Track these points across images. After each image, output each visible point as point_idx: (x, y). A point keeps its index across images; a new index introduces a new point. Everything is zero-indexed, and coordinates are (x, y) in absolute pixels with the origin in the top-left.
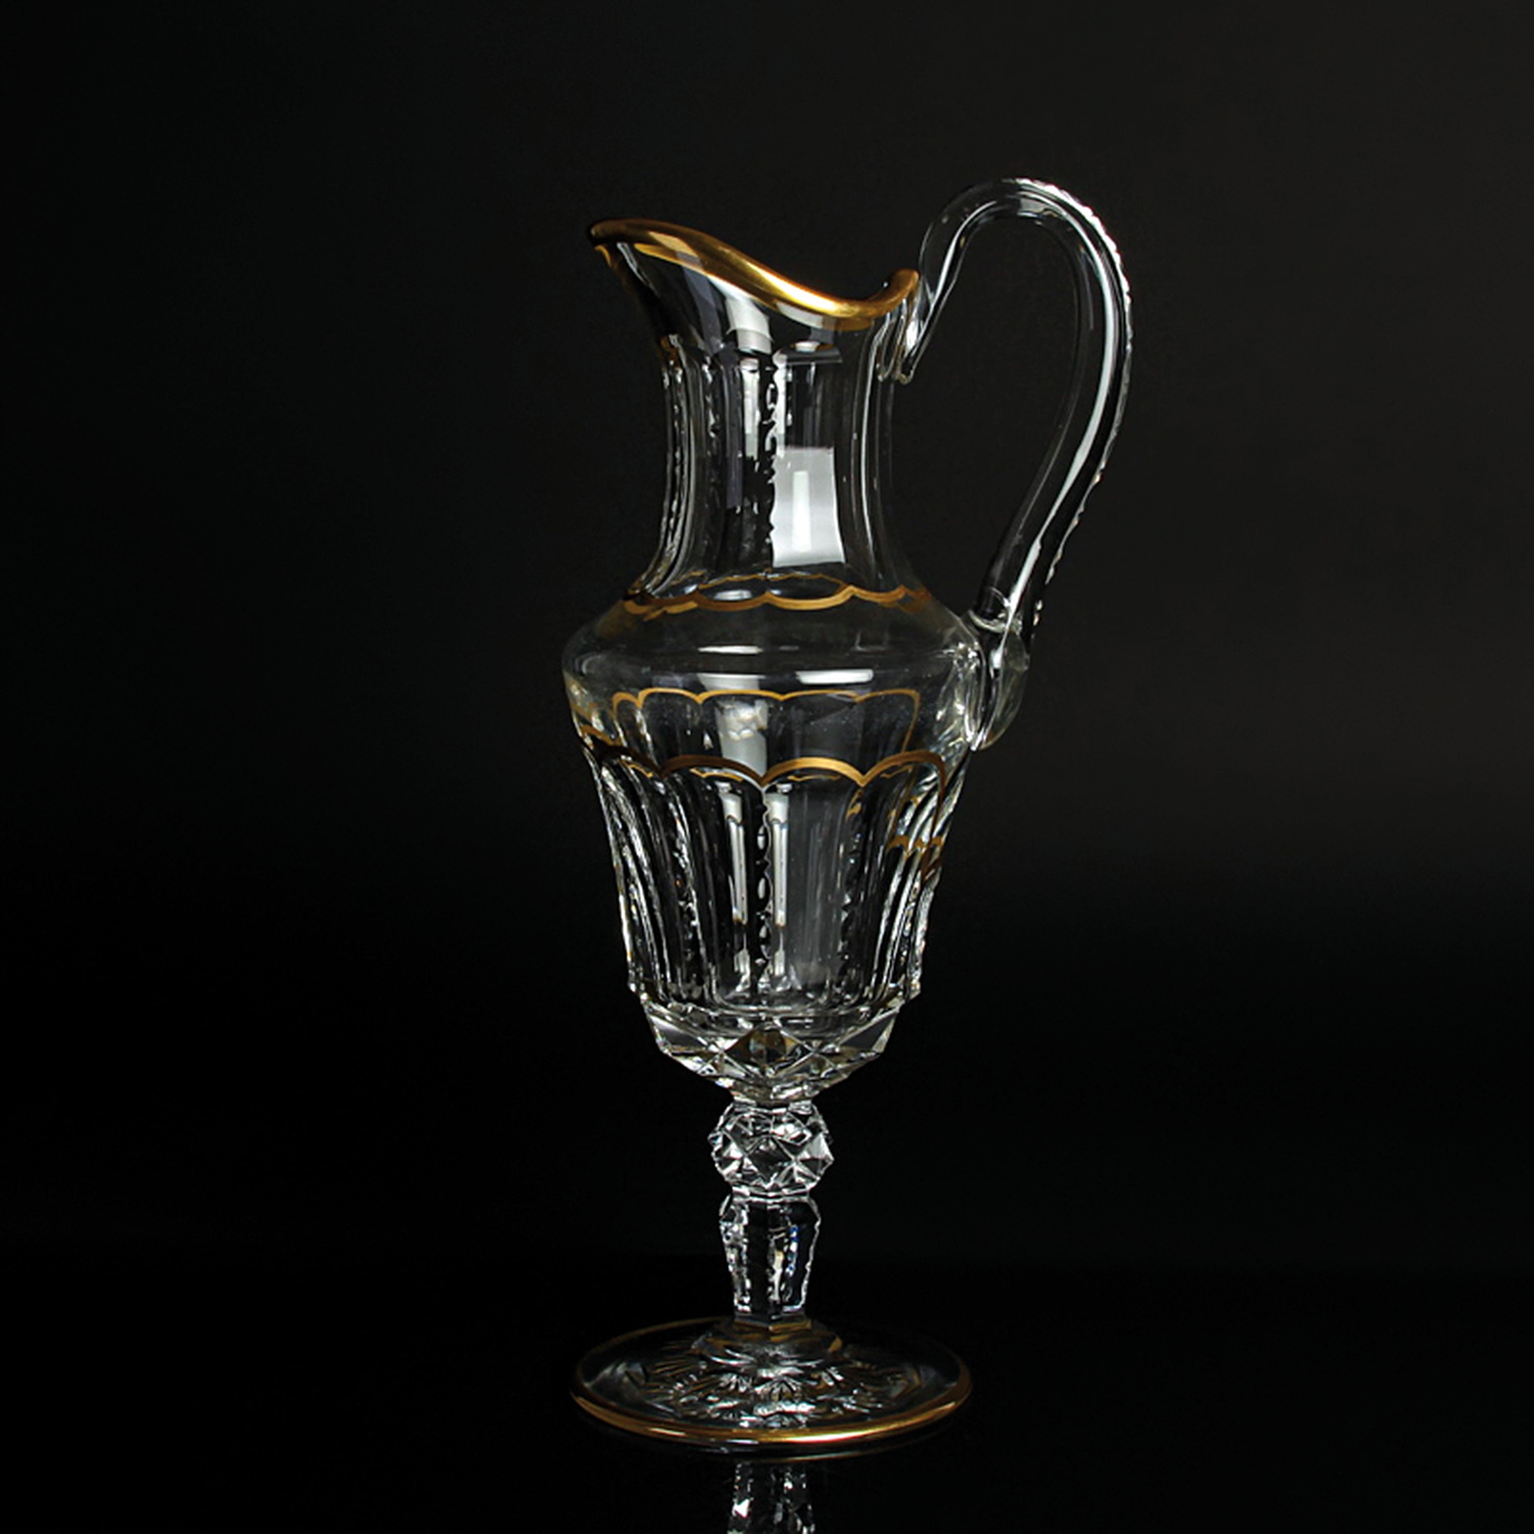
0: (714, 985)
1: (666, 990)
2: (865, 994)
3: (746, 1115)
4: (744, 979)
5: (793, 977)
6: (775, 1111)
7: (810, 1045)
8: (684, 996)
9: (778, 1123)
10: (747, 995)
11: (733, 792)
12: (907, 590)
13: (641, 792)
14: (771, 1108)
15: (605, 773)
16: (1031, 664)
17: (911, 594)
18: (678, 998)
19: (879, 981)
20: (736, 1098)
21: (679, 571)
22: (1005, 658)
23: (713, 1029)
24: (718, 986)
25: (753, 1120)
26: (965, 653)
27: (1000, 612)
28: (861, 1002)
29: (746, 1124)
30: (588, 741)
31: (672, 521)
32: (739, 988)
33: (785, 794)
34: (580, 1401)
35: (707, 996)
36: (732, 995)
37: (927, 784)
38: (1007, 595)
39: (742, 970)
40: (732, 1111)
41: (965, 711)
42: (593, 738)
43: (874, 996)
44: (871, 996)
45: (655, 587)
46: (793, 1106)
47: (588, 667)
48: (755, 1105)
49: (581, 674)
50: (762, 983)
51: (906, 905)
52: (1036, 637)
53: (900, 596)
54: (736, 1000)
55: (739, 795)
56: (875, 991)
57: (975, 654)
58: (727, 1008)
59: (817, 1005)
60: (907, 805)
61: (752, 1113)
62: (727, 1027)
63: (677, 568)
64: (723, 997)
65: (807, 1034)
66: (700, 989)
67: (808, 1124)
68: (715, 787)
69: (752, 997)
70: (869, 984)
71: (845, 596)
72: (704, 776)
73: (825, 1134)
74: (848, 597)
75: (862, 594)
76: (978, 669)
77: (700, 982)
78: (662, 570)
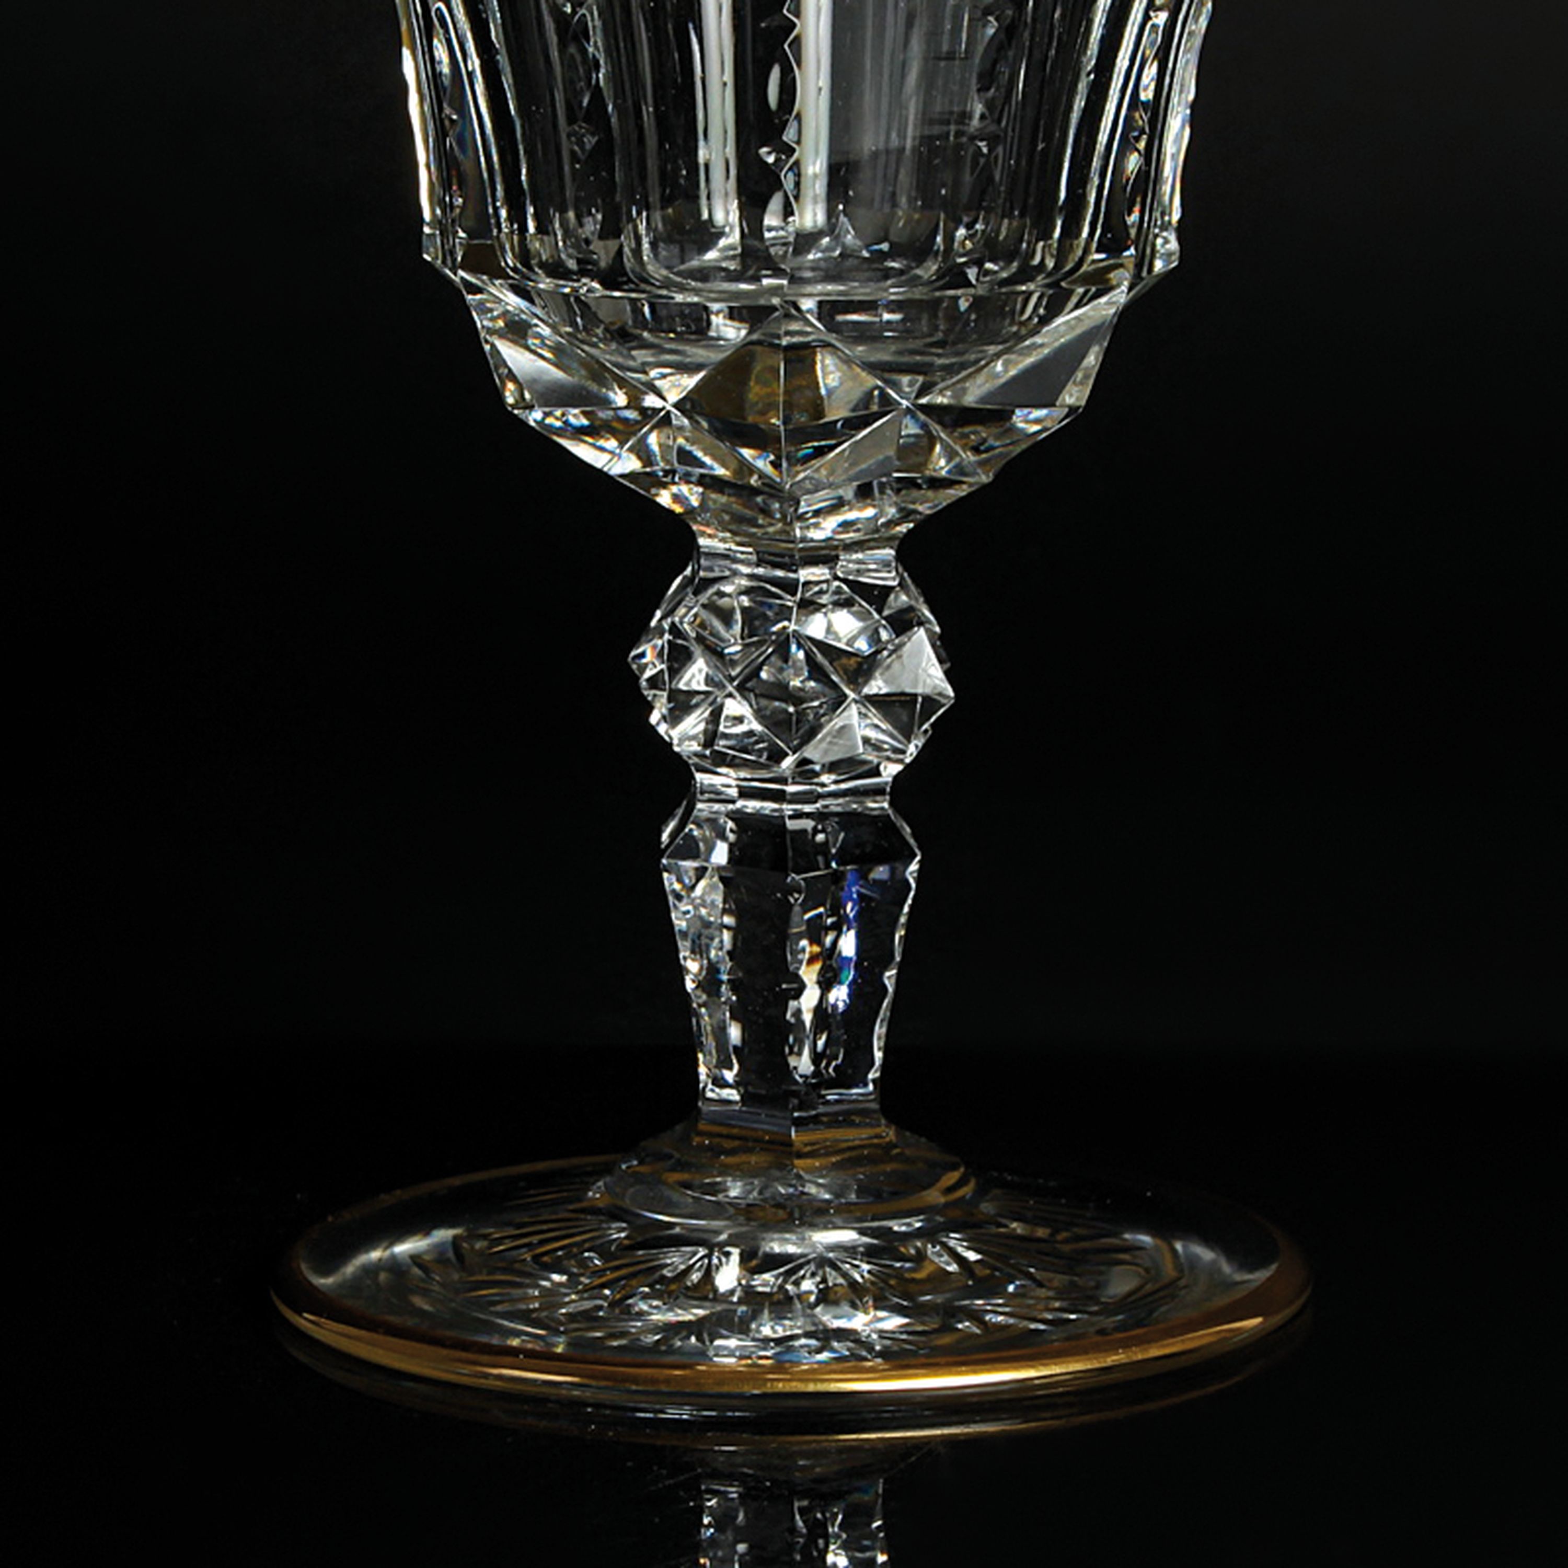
0: (646, 246)
1: (524, 256)
2: (1037, 261)
3: (728, 589)
6: (805, 574)
7: (896, 386)
8: (572, 264)
9: (809, 606)
10: (732, 266)
14: (791, 567)
18: (556, 270)
19: (1071, 231)
20: (702, 541)
23: (645, 345)
24: (654, 245)
25: (745, 601)
28: (1026, 273)
29: (726, 617)
34: (306, 1322)
35: (628, 261)
36: (695, 263)
40: (688, 582)
44: (1050, 264)
46: (848, 563)
48: (754, 558)
51: (1146, 18)
54: (704, 275)
56: (1061, 255)
58: (682, 289)
61: (744, 582)
62: (680, 338)
64: (669, 268)
66: (613, 245)
67: (886, 613)
69: (745, 267)
70: (1046, 235)
73: (930, 634)
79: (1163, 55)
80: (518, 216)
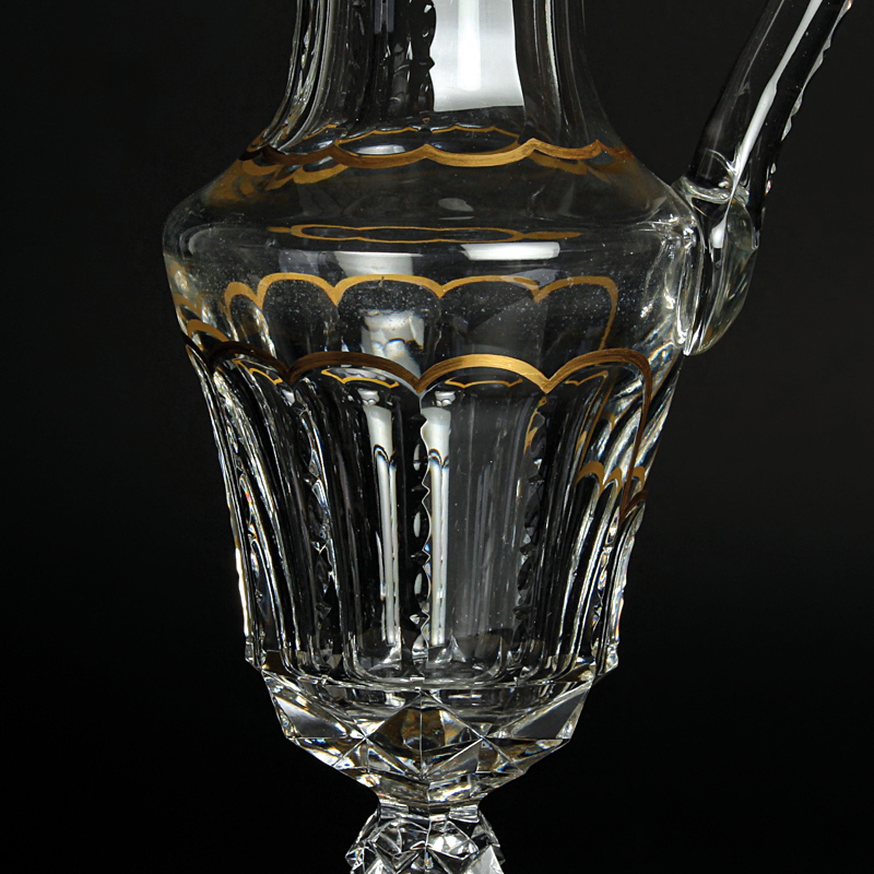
0: (355, 656)
1: (294, 661)
2: (548, 666)
3: (395, 824)
4: (392, 651)
5: (456, 649)
6: (433, 818)
7: (477, 728)
8: (317, 666)
9: (435, 833)
10: (398, 667)
11: (381, 403)
12: (604, 147)
13: (265, 406)
14: (426, 815)
15: (218, 380)
16: (762, 242)
17: (608, 151)
18: (310, 670)
19: (565, 650)
20: (381, 801)
21: (312, 124)
22: (728, 234)
23: (353, 708)
24: (359, 655)
25: (403, 830)
26: (678, 230)
27: (722, 180)
28: (542, 674)
29: (394, 837)
30: (197, 340)
31: (303, 58)
32: (387, 661)
33: (447, 407)
35: (346, 666)
36: (378, 666)
37: (626, 396)
38: (731, 157)
39: (391, 639)
40: (375, 820)
41: (675, 305)
42: (203, 336)
43: (558, 669)
44: (555, 668)
45: (281, 143)
46: (454, 812)
47: (196, 245)
48: (407, 810)
49: (188, 253)
50: (416, 651)
51: (601, 550)
52: (766, 210)
53: (595, 154)
54: (383, 673)
55: (388, 407)
56: (560, 663)
57: (691, 232)
58: (373, 681)
59: (487, 678)
60: (602, 424)
61: (403, 821)
62: (371, 705)
63: (310, 117)
64: (366, 669)
65: (473, 714)
66: (338, 657)
67: (473, 836)
68: (357, 397)
69: (404, 669)
70: (553, 653)
71: (525, 150)
72: (344, 381)
73: (495, 849)
74: (530, 152)
75: (547, 150)
76: (695, 250)
77: (337, 650)
78: (290, 122)
79: (610, 568)
80: (291, 638)
